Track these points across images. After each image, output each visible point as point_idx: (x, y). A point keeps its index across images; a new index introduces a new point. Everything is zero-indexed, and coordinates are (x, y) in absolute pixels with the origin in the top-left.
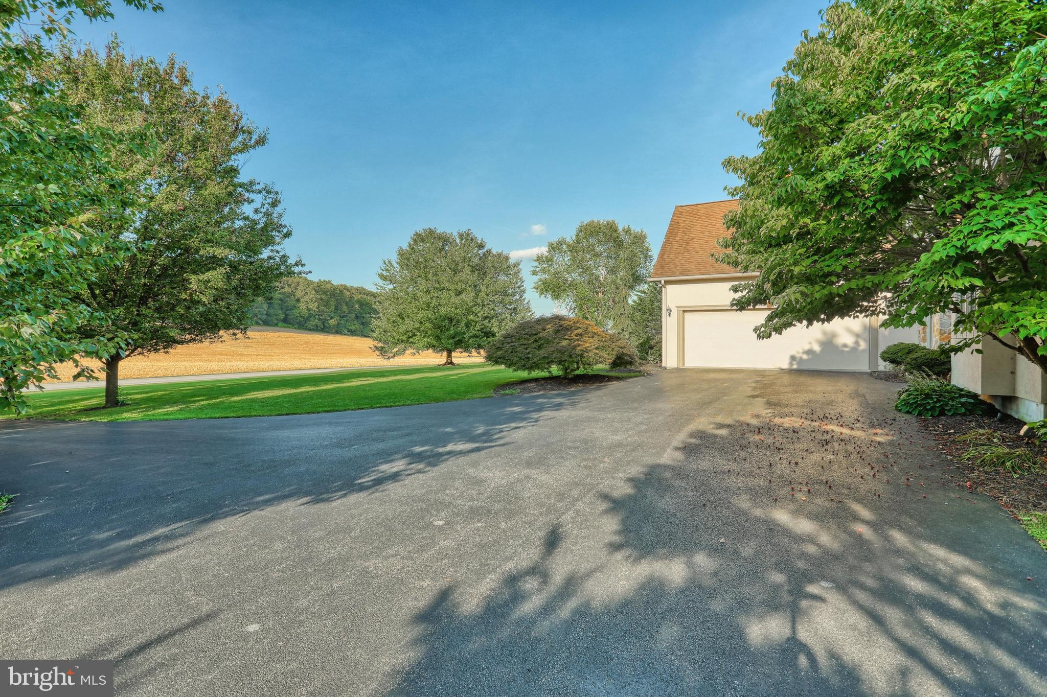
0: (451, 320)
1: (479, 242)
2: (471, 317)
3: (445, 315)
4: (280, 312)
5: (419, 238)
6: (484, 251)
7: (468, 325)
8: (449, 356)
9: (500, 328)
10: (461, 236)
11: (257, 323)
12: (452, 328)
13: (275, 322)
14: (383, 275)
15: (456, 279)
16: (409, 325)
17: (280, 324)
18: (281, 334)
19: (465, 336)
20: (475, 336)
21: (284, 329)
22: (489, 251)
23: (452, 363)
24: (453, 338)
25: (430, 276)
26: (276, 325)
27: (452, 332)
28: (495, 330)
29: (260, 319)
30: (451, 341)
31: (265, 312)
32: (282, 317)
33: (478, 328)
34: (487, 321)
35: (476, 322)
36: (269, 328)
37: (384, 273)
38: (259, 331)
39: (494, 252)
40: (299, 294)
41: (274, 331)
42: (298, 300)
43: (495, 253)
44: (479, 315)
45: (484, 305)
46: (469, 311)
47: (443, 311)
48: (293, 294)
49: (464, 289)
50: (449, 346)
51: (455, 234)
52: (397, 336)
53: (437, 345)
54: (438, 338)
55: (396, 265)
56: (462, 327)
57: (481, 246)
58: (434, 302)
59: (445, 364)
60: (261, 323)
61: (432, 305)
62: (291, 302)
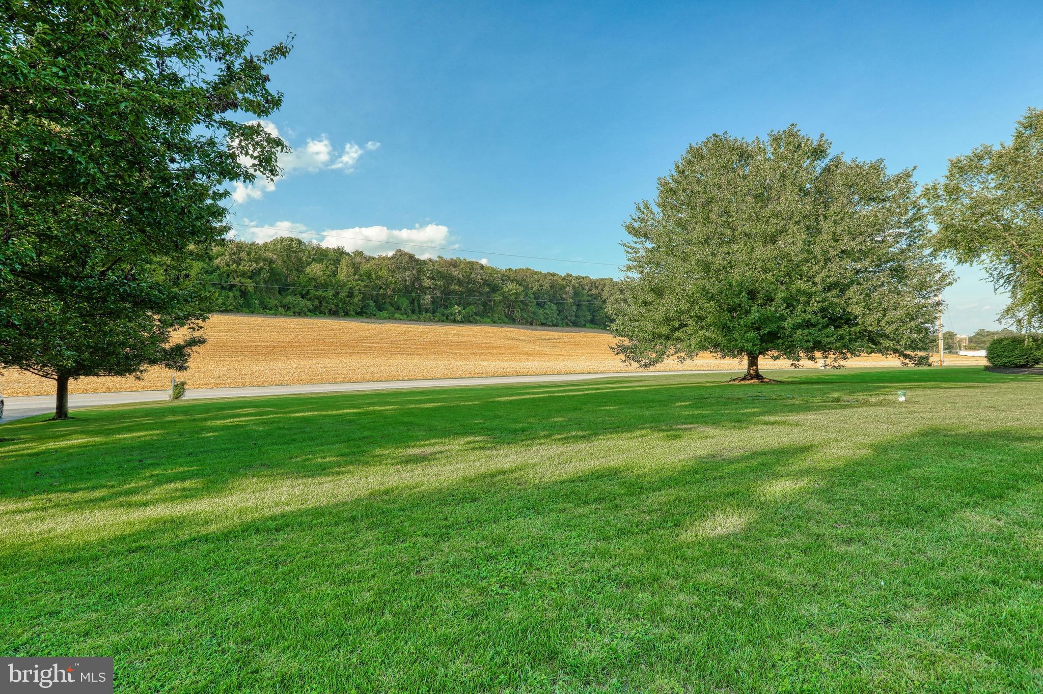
0: (752, 295)
1: (815, 143)
2: (801, 284)
3: (740, 284)
4: (588, 313)
5: (696, 155)
6: (827, 160)
7: (790, 302)
8: (753, 362)
9: (867, 307)
10: (776, 140)
11: (567, 325)
12: (755, 308)
13: (583, 323)
14: (634, 229)
15: (766, 213)
16: (669, 305)
17: (588, 325)
18: (587, 334)
19: (785, 324)
20: (808, 324)
21: (591, 330)
22: (837, 161)
23: (758, 376)
24: (758, 329)
25: (713, 216)
26: (584, 325)
27: (754, 315)
28: (857, 310)
29: (570, 320)
30: (752, 334)
31: (574, 314)
32: (589, 318)
33: (815, 306)
34: (835, 292)
35: (810, 296)
36: (577, 329)
37: (636, 225)
38: (567, 332)
39: (847, 159)
40: (605, 295)
41: (581, 332)
42: (604, 301)
43: (849, 162)
44: (818, 279)
45: (827, 260)
46: (794, 272)
47: (736, 276)
48: (600, 295)
49: (784, 230)
50: (749, 346)
51: (765, 139)
52: (650, 326)
53: (725, 342)
54: (726, 329)
55: (656, 209)
56: (777, 308)
57: (818, 152)
58: (718, 261)
59: (744, 379)
60: (571, 324)
61: (714, 267)
62: (598, 303)
